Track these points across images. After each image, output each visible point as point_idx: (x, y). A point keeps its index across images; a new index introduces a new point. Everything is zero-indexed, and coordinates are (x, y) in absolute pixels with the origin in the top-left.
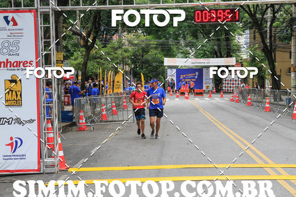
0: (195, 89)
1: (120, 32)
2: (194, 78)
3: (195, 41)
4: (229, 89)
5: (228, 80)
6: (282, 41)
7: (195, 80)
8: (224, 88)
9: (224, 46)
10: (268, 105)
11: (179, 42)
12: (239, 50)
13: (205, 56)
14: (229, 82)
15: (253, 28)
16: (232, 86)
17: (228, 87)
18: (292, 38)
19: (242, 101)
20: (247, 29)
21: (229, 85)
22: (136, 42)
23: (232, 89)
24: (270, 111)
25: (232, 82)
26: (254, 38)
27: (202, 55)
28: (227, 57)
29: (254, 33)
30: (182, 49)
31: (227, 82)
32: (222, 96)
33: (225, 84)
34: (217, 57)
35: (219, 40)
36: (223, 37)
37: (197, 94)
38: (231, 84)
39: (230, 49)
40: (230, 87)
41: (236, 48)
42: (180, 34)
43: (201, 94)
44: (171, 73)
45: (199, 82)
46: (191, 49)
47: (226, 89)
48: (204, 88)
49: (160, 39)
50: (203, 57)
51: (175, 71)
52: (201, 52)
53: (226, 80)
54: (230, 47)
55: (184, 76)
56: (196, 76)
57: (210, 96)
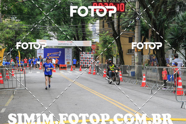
0: (60, 65)
2: (58, 56)
3: (59, 27)
4: (85, 64)
5: (84, 58)
7: (58, 57)
8: (81, 64)
9: (80, 31)
10: (121, 77)
11: (46, 27)
12: (91, 35)
13: (66, 39)
14: (85, 59)
16: (87, 62)
17: (84, 63)
18: (136, 27)
19: (98, 74)
20: (97, 20)
21: (85, 62)
22: (10, 26)
23: (87, 64)
24: (122, 81)
25: (87, 59)
26: (103, 26)
27: (64, 38)
28: (83, 40)
29: (103, 21)
30: (47, 33)
31: (83, 59)
32: (80, 70)
33: (82, 60)
34: (75, 40)
35: (77, 27)
36: (80, 25)
37: (62, 68)
38: (86, 61)
39: (85, 34)
40: (86, 63)
41: (89, 34)
42: (46, 21)
43: (64, 68)
44: (40, 52)
45: (62, 59)
46: (54, 33)
47: (83, 64)
48: (66, 63)
53: (82, 58)
54: (85, 32)
55: (50, 54)
56: (59, 54)
57: (72, 70)
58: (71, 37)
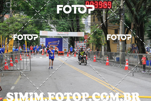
1: (11, 12)
2: (57, 44)
3: (58, 21)
5: (78, 46)
6: (111, 23)
9: (75, 24)
10: (108, 62)
12: (84, 27)
13: (64, 30)
15: (94, 14)
17: (78, 50)
19: (89, 59)
20: (89, 15)
22: (19, 20)
24: (109, 65)
26: (94, 20)
27: (62, 30)
28: (77, 31)
29: (94, 16)
30: (48, 26)
32: (75, 56)
33: (76, 48)
34: (71, 31)
35: (72, 21)
36: (75, 19)
37: (60, 54)
39: (79, 26)
41: (82, 26)
42: (48, 16)
43: (62, 54)
44: (42, 41)
45: (60, 47)
46: (54, 26)
48: (63, 50)
49: (35, 18)
50: (63, 31)
51: (44, 39)
52: (62, 28)
53: (76, 46)
54: (79, 25)
55: (51, 42)
56: (58, 42)
57: (68, 56)
58: (68, 29)
